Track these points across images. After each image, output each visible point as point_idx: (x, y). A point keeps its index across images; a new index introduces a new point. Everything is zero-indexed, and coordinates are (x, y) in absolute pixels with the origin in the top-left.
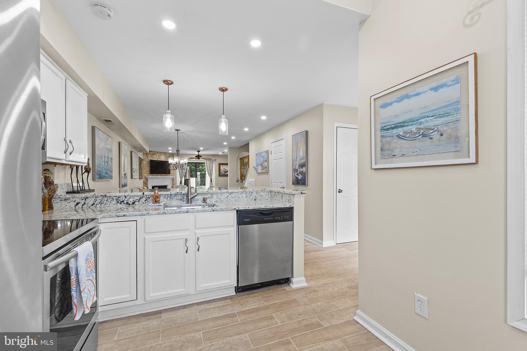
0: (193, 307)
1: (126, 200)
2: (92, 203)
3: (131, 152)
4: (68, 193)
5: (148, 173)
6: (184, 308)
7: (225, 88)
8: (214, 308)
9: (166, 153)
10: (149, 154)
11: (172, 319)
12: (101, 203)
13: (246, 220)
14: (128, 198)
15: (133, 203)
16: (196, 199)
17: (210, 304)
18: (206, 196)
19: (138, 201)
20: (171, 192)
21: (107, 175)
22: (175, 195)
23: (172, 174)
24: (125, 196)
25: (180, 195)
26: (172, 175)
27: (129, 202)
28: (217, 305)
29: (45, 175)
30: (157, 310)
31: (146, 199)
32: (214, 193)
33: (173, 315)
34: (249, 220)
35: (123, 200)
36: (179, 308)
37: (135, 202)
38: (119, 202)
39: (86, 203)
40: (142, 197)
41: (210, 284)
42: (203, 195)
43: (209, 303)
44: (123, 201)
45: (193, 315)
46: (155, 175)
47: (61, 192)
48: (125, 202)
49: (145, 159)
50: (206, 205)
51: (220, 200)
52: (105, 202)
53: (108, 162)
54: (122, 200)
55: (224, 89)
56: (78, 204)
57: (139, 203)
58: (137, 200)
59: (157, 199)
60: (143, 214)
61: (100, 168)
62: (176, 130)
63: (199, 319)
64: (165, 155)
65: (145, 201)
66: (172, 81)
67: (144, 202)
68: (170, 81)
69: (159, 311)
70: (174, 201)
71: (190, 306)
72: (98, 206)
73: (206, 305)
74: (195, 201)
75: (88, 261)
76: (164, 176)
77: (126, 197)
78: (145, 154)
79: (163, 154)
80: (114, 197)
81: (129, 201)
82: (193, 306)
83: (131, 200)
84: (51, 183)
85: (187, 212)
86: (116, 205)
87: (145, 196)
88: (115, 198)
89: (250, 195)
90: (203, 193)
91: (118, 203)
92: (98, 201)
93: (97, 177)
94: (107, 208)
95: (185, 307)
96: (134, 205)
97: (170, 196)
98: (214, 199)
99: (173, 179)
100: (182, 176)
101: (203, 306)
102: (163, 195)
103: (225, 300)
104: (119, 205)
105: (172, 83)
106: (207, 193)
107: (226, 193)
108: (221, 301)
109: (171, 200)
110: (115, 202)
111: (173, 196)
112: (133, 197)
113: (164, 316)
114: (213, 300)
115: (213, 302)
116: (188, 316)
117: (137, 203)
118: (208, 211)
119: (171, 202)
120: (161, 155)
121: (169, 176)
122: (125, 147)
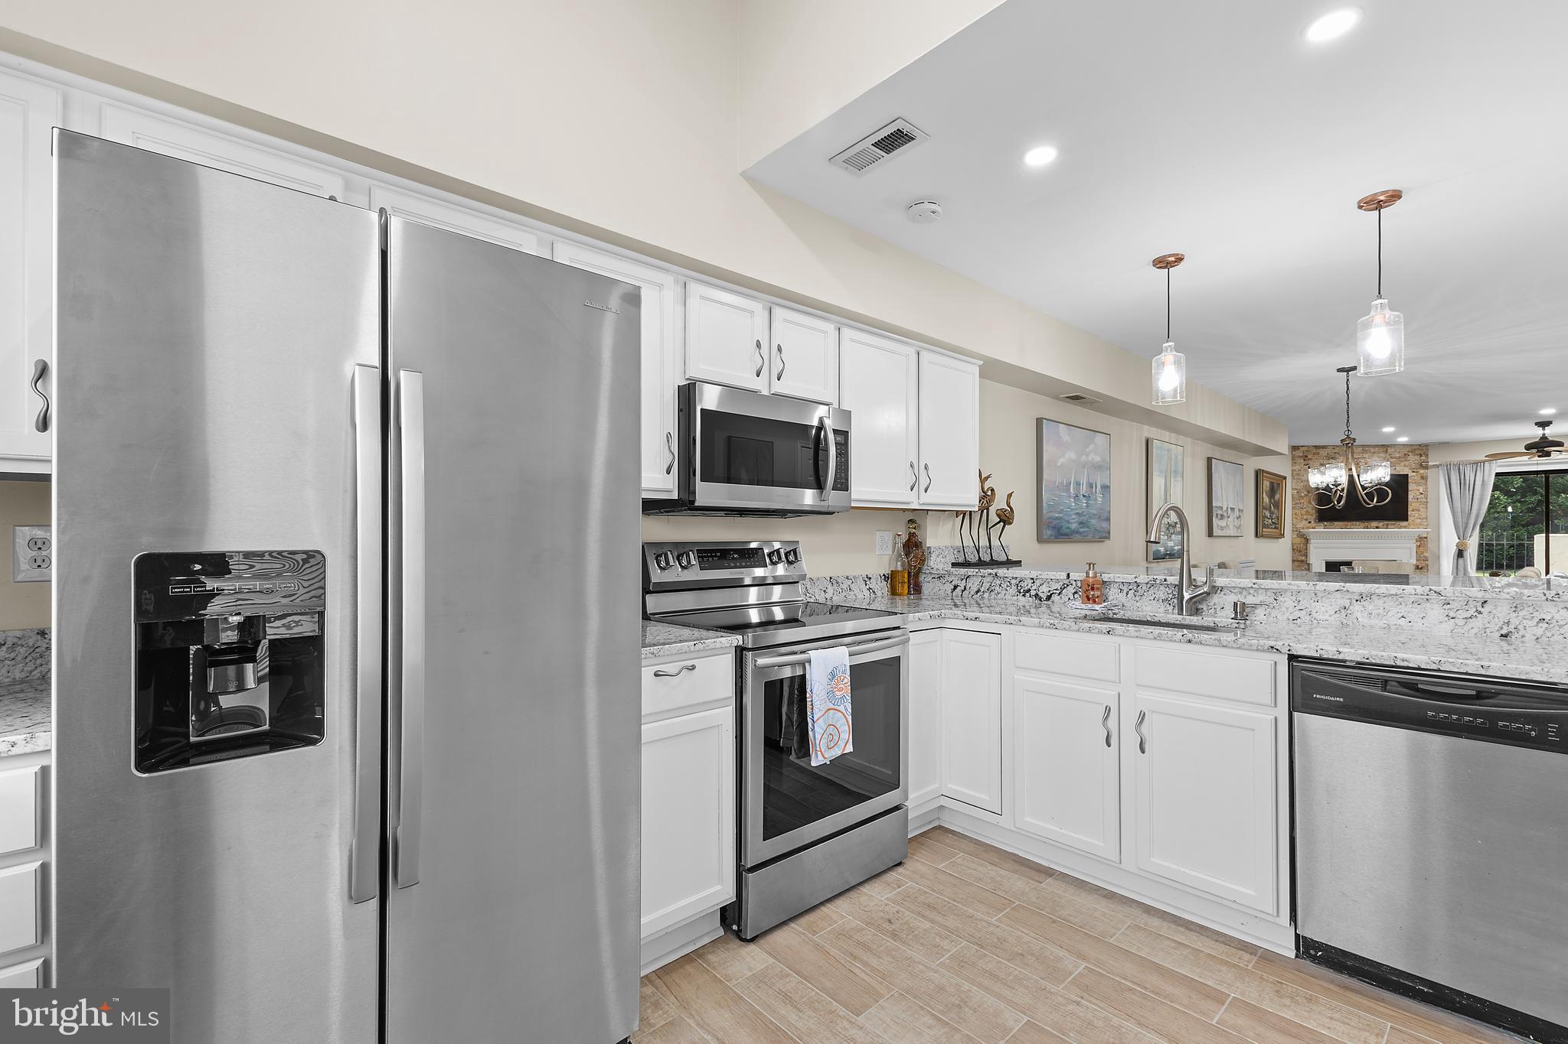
0: (1128, 908)
1: (1034, 588)
2: (976, 590)
3: (1209, 460)
4: (954, 565)
5: (1312, 518)
6: (1105, 896)
7: (1383, 193)
8: (1180, 943)
9: (1388, 446)
10: (1316, 457)
11: (1056, 898)
12: (990, 590)
13: (1323, 697)
14: (1038, 583)
15: (1049, 598)
16: (1214, 605)
17: (1182, 929)
18: (1250, 600)
19: (1059, 594)
20: (1135, 578)
21: (1088, 527)
22: (1149, 586)
23: (1419, 521)
24: (1033, 579)
25: (1162, 588)
26: (1418, 526)
27: (1040, 594)
28: (1198, 945)
29: (910, 530)
30: (1047, 865)
31: (1075, 590)
32: (1286, 591)
33: (1067, 894)
34: (1338, 699)
35: (1029, 587)
36: (1097, 890)
37: (1051, 594)
38: (1022, 591)
39: (968, 587)
40: (1068, 585)
41: (1183, 870)
42: (1241, 593)
43: (1179, 925)
44: (1029, 590)
45: (1109, 921)
46: (1341, 523)
47: (938, 563)
48: (1033, 593)
49: (1298, 474)
50: (1237, 625)
51: (1308, 618)
52: (997, 588)
53: (1092, 497)
54: (1026, 589)
55: (1382, 198)
56: (955, 587)
57: (1061, 598)
58: (1057, 590)
59: (1092, 593)
60: (1008, 621)
61: (1060, 513)
62: (1339, 370)
63: (1113, 939)
64: (1382, 455)
65: (1074, 594)
66: (1178, 255)
67: (1072, 598)
68: (1170, 256)
69: (1050, 870)
70: (1146, 604)
71: (1125, 901)
72: (986, 595)
73: (1165, 925)
74: (1212, 611)
75: (837, 679)
76: (1377, 528)
77: (1034, 582)
78: (1301, 457)
79: (1372, 450)
80: (1013, 578)
81: (1041, 591)
82: (1131, 907)
83: (1044, 591)
84: (918, 545)
85: (1108, 632)
86: (1016, 598)
87: (1074, 583)
88: (1013, 582)
89: (1472, 612)
90: (1240, 588)
91: (1020, 593)
92: (986, 585)
93: (1048, 533)
94: (1000, 602)
95: (1110, 896)
96: (1049, 602)
97: (1135, 588)
98: (1284, 609)
99: (1422, 541)
100: (1466, 527)
101: (1155, 922)
102: (1116, 583)
103: (1238, 949)
104: (1020, 597)
105: (1179, 259)
106: (1256, 590)
107: (1338, 595)
108: (1222, 942)
109: (1137, 598)
110: (1013, 590)
111: (1144, 588)
112: (1048, 583)
113: (1049, 885)
114: (1202, 927)
115: (1196, 932)
116: (1096, 918)
117: (1055, 598)
118: (1170, 641)
119: (1138, 604)
120: (1366, 456)
121: (1405, 527)
122: (1169, 450)
